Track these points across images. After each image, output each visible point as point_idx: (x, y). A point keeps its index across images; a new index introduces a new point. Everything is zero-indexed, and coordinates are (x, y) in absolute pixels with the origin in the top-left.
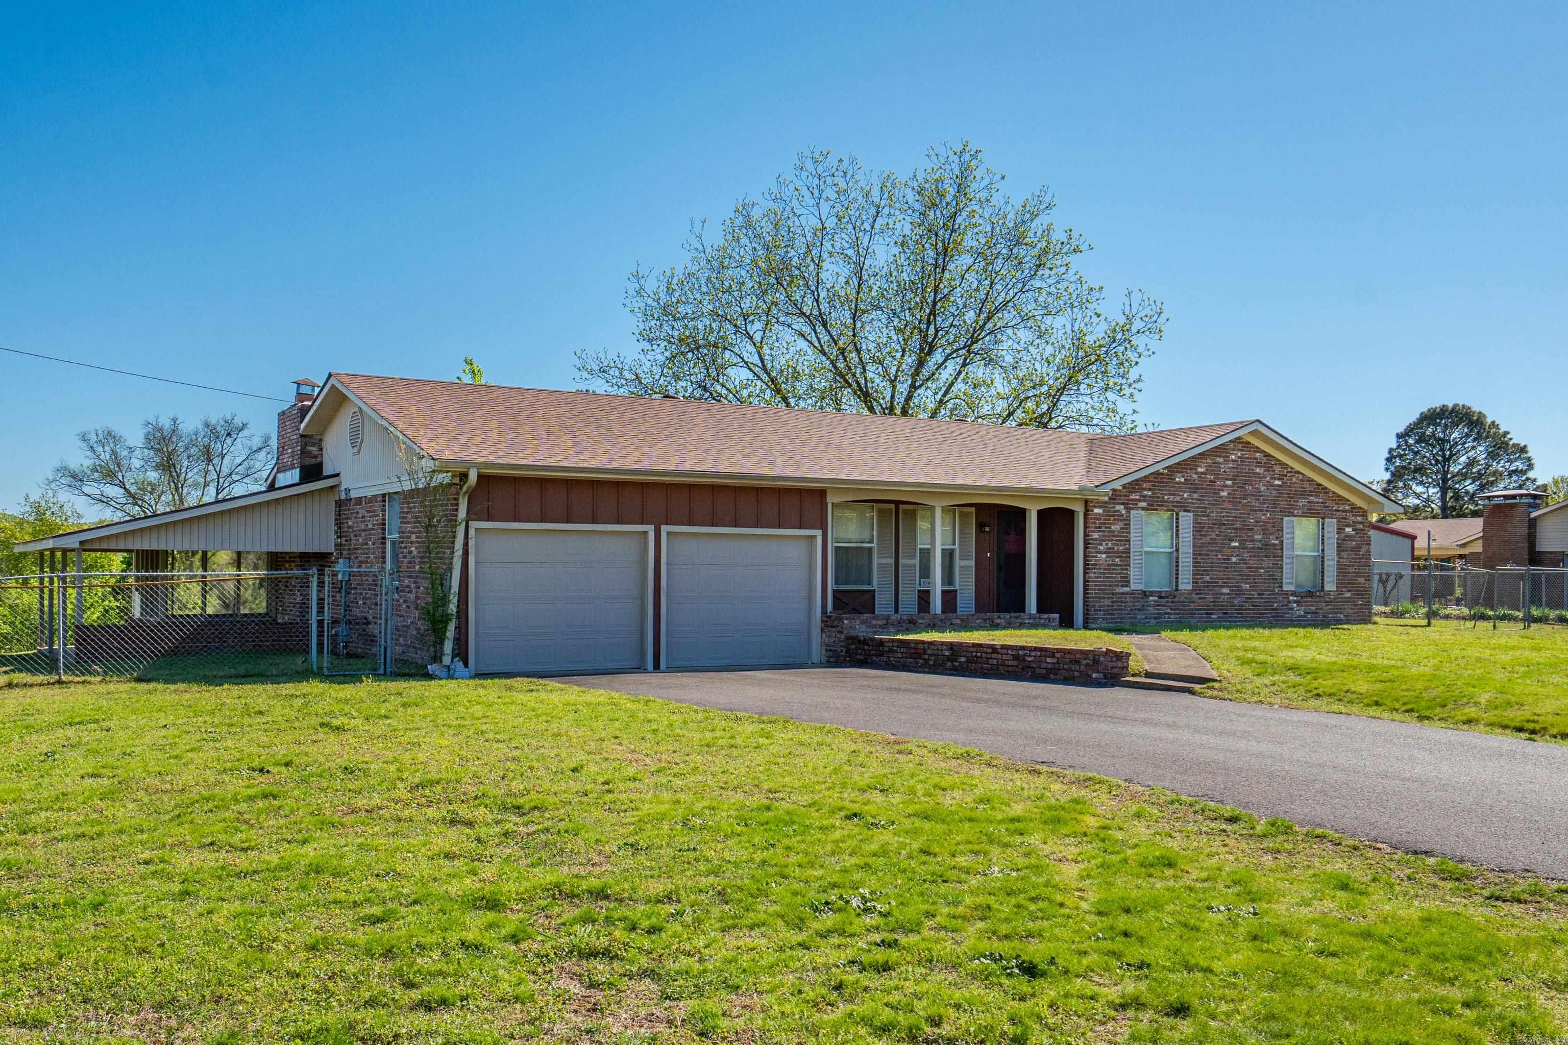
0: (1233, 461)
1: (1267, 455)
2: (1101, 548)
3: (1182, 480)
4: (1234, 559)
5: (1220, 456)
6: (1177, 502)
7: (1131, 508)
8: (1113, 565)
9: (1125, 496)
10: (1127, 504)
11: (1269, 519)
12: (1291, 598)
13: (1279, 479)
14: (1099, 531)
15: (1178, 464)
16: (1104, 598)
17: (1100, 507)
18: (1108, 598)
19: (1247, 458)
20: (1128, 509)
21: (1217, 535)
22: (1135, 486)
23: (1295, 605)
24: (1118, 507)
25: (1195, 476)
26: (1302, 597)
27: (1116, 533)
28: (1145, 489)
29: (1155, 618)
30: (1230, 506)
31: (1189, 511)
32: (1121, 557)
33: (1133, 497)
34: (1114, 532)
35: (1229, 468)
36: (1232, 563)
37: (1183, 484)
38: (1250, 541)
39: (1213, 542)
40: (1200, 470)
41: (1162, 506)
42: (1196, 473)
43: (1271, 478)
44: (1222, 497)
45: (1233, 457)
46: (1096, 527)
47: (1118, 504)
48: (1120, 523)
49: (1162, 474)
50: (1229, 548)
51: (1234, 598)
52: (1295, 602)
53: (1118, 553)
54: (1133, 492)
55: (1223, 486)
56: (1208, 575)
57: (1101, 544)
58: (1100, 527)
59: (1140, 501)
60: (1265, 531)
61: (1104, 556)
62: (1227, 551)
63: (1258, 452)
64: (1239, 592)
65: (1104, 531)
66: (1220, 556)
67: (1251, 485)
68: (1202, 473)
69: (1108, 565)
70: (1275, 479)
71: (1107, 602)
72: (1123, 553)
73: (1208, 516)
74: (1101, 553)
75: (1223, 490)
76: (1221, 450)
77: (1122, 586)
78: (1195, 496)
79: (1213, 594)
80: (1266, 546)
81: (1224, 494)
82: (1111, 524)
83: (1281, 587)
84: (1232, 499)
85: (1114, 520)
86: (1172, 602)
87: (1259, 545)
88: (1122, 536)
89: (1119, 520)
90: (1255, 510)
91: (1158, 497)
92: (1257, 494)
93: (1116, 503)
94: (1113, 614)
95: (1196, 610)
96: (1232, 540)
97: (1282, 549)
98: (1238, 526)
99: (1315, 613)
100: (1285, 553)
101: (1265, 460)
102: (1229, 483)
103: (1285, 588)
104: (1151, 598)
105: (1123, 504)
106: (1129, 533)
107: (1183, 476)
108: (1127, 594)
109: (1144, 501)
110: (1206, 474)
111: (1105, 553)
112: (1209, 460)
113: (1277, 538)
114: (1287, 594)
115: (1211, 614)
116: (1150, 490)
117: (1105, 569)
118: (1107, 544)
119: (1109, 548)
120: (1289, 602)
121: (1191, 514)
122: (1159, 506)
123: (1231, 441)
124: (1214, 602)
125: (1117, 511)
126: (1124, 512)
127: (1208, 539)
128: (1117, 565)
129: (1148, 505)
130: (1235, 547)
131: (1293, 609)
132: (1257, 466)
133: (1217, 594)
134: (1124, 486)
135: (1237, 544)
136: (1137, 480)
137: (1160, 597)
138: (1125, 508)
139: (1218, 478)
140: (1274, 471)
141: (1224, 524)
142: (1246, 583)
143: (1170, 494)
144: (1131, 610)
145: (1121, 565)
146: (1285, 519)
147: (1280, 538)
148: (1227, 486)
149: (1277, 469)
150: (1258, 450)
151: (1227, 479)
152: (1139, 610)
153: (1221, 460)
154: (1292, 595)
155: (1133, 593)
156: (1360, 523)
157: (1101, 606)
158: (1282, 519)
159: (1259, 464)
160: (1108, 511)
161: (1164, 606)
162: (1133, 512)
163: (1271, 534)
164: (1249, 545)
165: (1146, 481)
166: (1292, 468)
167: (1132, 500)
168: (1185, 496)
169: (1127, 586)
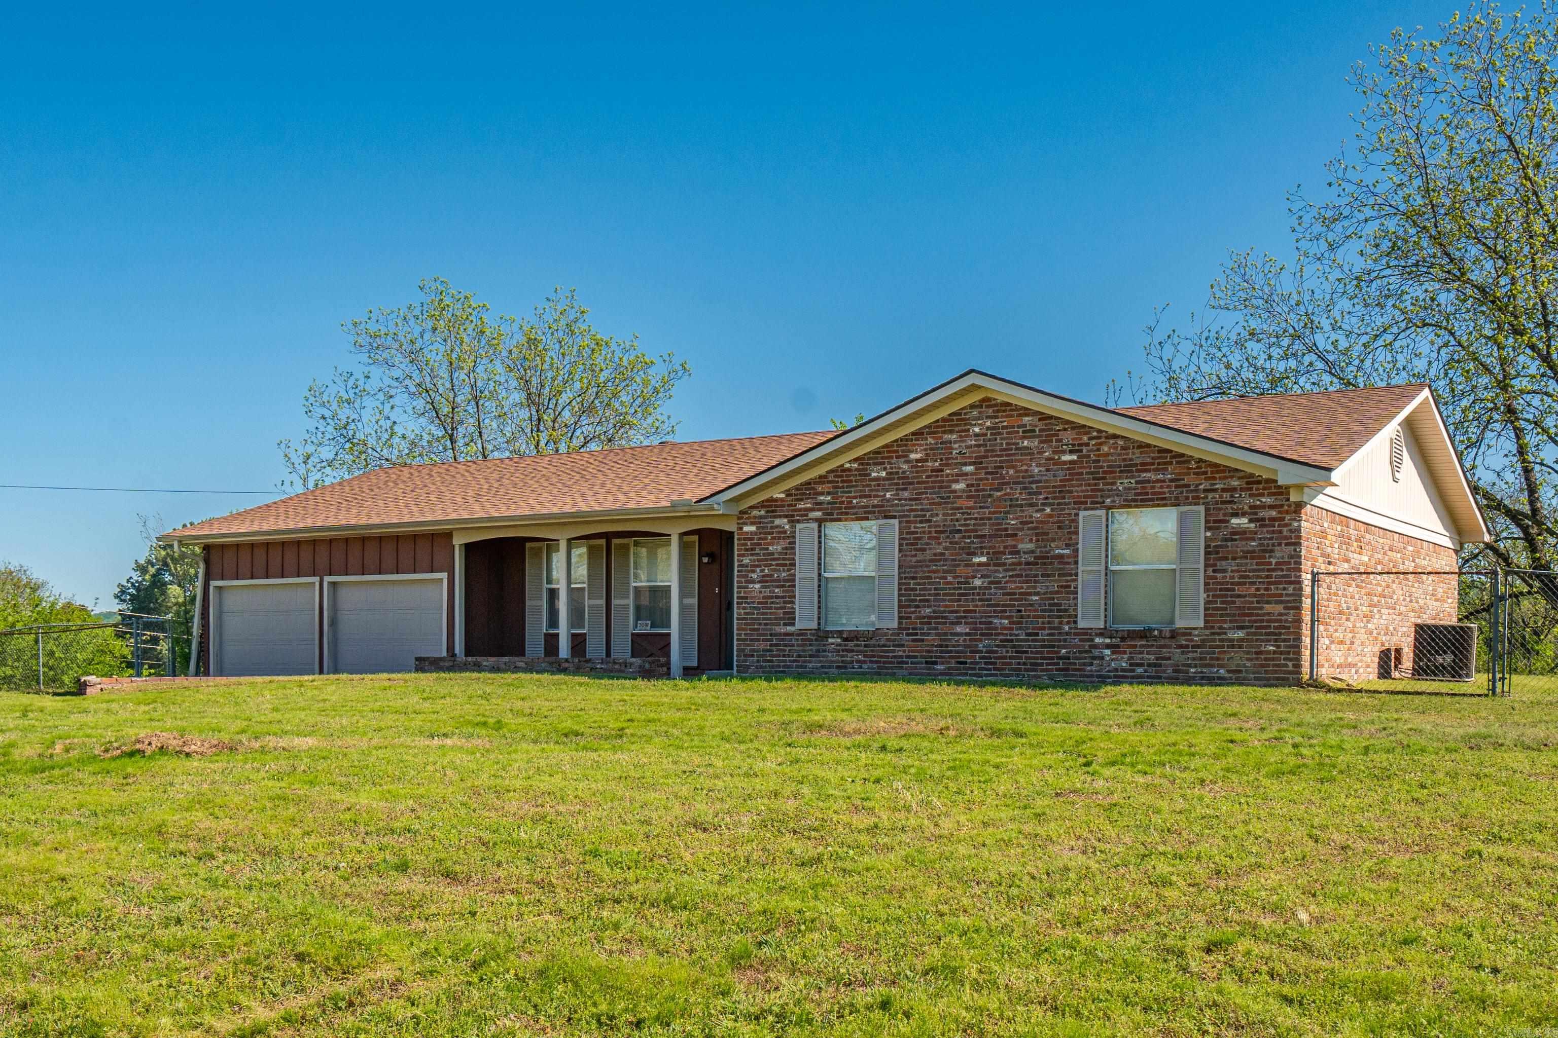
0: (977, 435)
1: (1044, 417)
2: (754, 576)
3: (884, 474)
4: (978, 582)
5: (951, 432)
6: (873, 506)
7: (798, 521)
8: (772, 597)
9: (789, 506)
10: (793, 516)
11: (1050, 516)
12: (1098, 640)
13: (1071, 452)
14: (752, 555)
15: (876, 452)
16: (758, 640)
17: (752, 524)
18: (764, 640)
19: (1004, 427)
20: (793, 522)
21: (946, 549)
22: (807, 490)
23: (1107, 652)
24: (777, 522)
25: (905, 467)
26: (1123, 639)
27: (776, 556)
28: (822, 494)
29: (838, 667)
30: (971, 504)
31: (894, 517)
32: (783, 586)
33: (801, 505)
34: (773, 554)
35: (967, 447)
36: (975, 588)
37: (884, 479)
38: (1011, 553)
39: (938, 558)
40: (913, 456)
41: (847, 514)
42: (908, 462)
43: (1054, 452)
44: (955, 491)
45: (977, 430)
46: (747, 550)
47: (780, 517)
48: (782, 542)
49: (849, 470)
50: (966, 565)
51: (981, 640)
52: (1108, 646)
53: (779, 581)
54: (802, 500)
55: (957, 475)
56: (929, 607)
57: (754, 572)
58: (752, 549)
59: (812, 510)
60: (1041, 535)
61: (757, 586)
62: (962, 570)
63: (1027, 415)
64: (989, 631)
65: (758, 554)
66: (950, 579)
67: (1014, 467)
68: (918, 461)
69: (764, 597)
70: (1064, 452)
71: (762, 645)
72: (785, 581)
73: (930, 521)
74: (753, 582)
75: (957, 481)
76: (957, 421)
77: (785, 624)
78: (906, 494)
79: (937, 635)
80: (1043, 559)
81: (960, 486)
82: (769, 544)
83: (1075, 622)
84: (975, 492)
85: (773, 538)
86: (865, 646)
87: (1025, 558)
88: (784, 559)
89: (779, 538)
90: (1021, 506)
91: (843, 502)
92: (1026, 481)
93: (775, 517)
94: (771, 661)
95: (908, 657)
96: (974, 554)
97: (1076, 563)
98: (986, 531)
99: (1155, 665)
100: (1081, 568)
101: (1041, 425)
102: (970, 469)
103: (1082, 624)
104: (830, 640)
105: (786, 516)
106: (794, 554)
107: (885, 469)
108: (792, 634)
109: (819, 510)
110: (927, 461)
111: (759, 582)
112: (930, 440)
113: (1068, 546)
114: (1087, 634)
115: (935, 663)
116: (829, 493)
117: (759, 603)
118: (762, 571)
119: (767, 576)
120: (1096, 646)
121: (896, 522)
122: (842, 513)
123: (972, 406)
124: (941, 646)
125: (777, 527)
126: (787, 527)
127: (928, 554)
128: (777, 597)
129: (824, 514)
130: (980, 564)
131: (1102, 658)
132: (1024, 438)
133: (946, 634)
134: (788, 493)
135: (984, 559)
136: (808, 483)
137: (846, 639)
138: (789, 522)
139: (947, 465)
140: (1061, 440)
141: (959, 531)
142: (1002, 618)
143: (861, 497)
144: (799, 656)
145: (783, 597)
146: (1082, 514)
147: (1072, 545)
148: (966, 474)
149: (1068, 437)
150: (1026, 412)
151: (965, 464)
152: (810, 656)
153: (954, 437)
154: (1101, 635)
155: (802, 633)
156: (1271, 507)
157: (754, 650)
158: (1077, 515)
159: (1029, 433)
160: (763, 528)
161: (852, 651)
162: (799, 526)
163: (1053, 540)
164: (1009, 559)
165: (824, 483)
166: (1100, 431)
167: (800, 510)
168: (888, 495)
169: (793, 624)
